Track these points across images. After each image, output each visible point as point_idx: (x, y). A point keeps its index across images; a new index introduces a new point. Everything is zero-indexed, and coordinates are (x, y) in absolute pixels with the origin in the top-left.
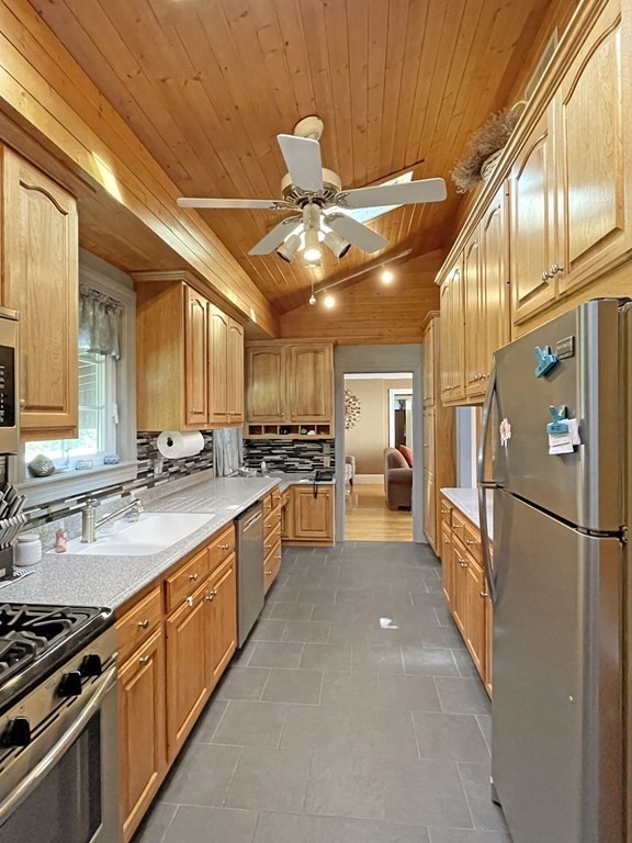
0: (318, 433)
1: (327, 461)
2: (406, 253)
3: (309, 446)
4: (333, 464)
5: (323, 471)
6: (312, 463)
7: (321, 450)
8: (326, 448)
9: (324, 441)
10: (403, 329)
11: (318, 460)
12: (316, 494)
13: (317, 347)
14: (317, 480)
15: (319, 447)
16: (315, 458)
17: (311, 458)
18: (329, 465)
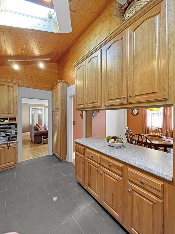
0: (9, 121)
1: (13, 132)
2: (48, 59)
3: (3, 126)
4: (16, 133)
5: (11, 136)
6: (5, 133)
7: (10, 128)
8: (13, 126)
9: (12, 124)
10: (45, 85)
11: (9, 132)
12: (8, 147)
13: (10, 84)
14: (9, 141)
15: (9, 127)
16: (7, 131)
17: (5, 131)
18: (14, 133)
